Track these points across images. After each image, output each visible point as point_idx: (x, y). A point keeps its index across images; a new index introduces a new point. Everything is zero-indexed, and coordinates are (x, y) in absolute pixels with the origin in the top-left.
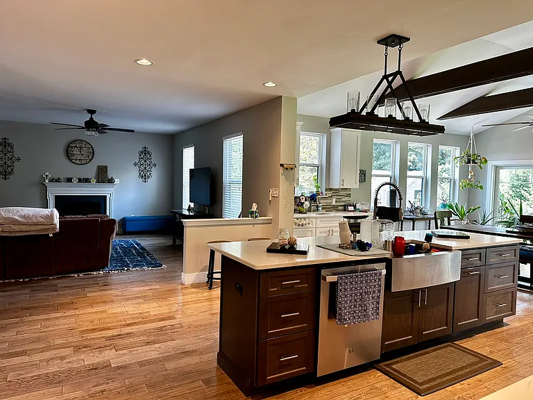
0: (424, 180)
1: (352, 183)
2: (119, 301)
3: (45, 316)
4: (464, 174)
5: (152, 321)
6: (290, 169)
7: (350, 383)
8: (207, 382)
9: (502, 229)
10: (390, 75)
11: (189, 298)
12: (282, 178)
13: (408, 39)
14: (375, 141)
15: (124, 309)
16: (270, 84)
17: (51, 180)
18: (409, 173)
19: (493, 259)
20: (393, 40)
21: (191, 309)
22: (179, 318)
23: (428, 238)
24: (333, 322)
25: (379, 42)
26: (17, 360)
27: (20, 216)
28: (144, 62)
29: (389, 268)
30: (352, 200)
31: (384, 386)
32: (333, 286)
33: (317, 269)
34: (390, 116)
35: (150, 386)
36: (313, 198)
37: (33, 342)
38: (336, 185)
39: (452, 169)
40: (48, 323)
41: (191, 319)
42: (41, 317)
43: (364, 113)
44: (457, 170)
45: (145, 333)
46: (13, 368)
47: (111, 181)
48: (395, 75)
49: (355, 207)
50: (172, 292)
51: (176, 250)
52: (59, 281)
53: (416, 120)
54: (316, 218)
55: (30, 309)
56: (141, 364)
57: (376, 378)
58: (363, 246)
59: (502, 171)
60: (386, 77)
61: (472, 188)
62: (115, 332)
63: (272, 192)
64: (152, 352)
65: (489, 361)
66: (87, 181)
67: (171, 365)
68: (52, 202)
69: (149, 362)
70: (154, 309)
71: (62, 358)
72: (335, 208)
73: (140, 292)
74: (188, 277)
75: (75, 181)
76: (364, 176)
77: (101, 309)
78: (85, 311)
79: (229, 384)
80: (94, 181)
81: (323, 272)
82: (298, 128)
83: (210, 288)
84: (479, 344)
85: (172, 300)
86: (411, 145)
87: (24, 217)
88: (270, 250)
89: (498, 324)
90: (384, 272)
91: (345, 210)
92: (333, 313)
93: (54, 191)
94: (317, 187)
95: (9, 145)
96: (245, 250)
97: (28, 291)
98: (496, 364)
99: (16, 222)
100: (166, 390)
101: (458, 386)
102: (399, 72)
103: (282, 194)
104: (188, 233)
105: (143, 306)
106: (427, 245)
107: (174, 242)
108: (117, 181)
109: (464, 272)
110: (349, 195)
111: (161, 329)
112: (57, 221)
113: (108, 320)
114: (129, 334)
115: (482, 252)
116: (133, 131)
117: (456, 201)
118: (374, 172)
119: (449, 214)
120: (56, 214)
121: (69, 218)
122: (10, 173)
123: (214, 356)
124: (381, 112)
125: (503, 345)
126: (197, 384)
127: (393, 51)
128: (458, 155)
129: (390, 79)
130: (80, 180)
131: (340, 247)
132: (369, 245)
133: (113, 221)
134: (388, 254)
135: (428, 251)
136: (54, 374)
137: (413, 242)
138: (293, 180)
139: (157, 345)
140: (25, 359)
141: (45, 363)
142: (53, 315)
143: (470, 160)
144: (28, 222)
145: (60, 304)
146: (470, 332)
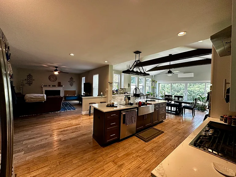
0: (143, 86)
1: (127, 87)
2: (64, 120)
3: (41, 126)
4: (152, 85)
5: (74, 126)
6: (111, 83)
7: (128, 140)
8: (90, 143)
9: (161, 98)
10: (137, 61)
11: (84, 118)
12: (109, 86)
13: (141, 52)
14: (132, 76)
15: (65, 122)
16: (106, 62)
17: (44, 86)
18: (140, 84)
19: (161, 106)
20: (137, 52)
21: (84, 122)
22: (82, 125)
23: (146, 101)
24: (124, 125)
25: (134, 53)
26: (31, 141)
27: (34, 96)
28: (72, 55)
29: (138, 110)
30: (126, 91)
31: (137, 140)
32: (124, 115)
33: (120, 111)
34: (137, 71)
35: (73, 146)
36: (117, 91)
37: (37, 134)
38: (122, 87)
39: (149, 83)
40: (41, 128)
41: (85, 124)
42: (40, 126)
43: (131, 70)
44: (150, 84)
45: (71, 129)
46: (30, 144)
47: (62, 86)
48: (138, 61)
49: (127, 93)
50: (79, 117)
51: (80, 105)
52: (46, 115)
53: (143, 72)
54: (118, 96)
55: (36, 124)
56: (71, 139)
57: (135, 138)
58: (131, 104)
59: (160, 84)
60: (136, 61)
61: (154, 88)
62: (62, 130)
63: (107, 89)
64: (74, 135)
65: (161, 132)
66: (55, 86)
67: (79, 139)
68: (44, 92)
69: (73, 138)
70: (74, 122)
71: (46, 139)
72: (122, 93)
73: (70, 117)
74: (84, 113)
75: (51, 86)
76: (129, 85)
77: (58, 123)
78: (54, 124)
79: (96, 143)
80: (57, 86)
81: (122, 112)
82: (113, 73)
83: (90, 116)
84: (158, 127)
85: (79, 119)
86: (140, 78)
87: (35, 97)
88: (107, 106)
89: (162, 122)
90: (137, 111)
91: (125, 94)
92: (124, 122)
93: (45, 89)
94: (118, 88)
95: (31, 76)
96: (99, 106)
97: (36, 118)
98: (163, 132)
99: (32, 98)
100: (78, 147)
101: (155, 139)
102: (139, 60)
103: (109, 89)
104: (83, 100)
105: (71, 121)
106: (146, 103)
107: (79, 102)
108: (64, 86)
109: (155, 110)
110: (126, 90)
111: (76, 128)
112: (45, 98)
113: (60, 126)
114: (67, 130)
115: (159, 104)
116: (68, 73)
117: (150, 91)
118: (132, 84)
119: (149, 95)
120: (45, 96)
121: (49, 97)
122: (31, 84)
123: (92, 135)
124: (135, 70)
125: (164, 127)
126: (87, 144)
127: (138, 55)
128: (150, 80)
129: (137, 62)
130: (53, 86)
131: (126, 104)
132: (133, 104)
133: (62, 98)
134: (137, 106)
135: (146, 105)
136: (43, 144)
137: (143, 102)
138: (112, 86)
139: (75, 133)
140: (34, 140)
141: (40, 141)
142: (43, 125)
143: (153, 81)
144: (36, 98)
145: (46, 122)
146: (156, 124)
